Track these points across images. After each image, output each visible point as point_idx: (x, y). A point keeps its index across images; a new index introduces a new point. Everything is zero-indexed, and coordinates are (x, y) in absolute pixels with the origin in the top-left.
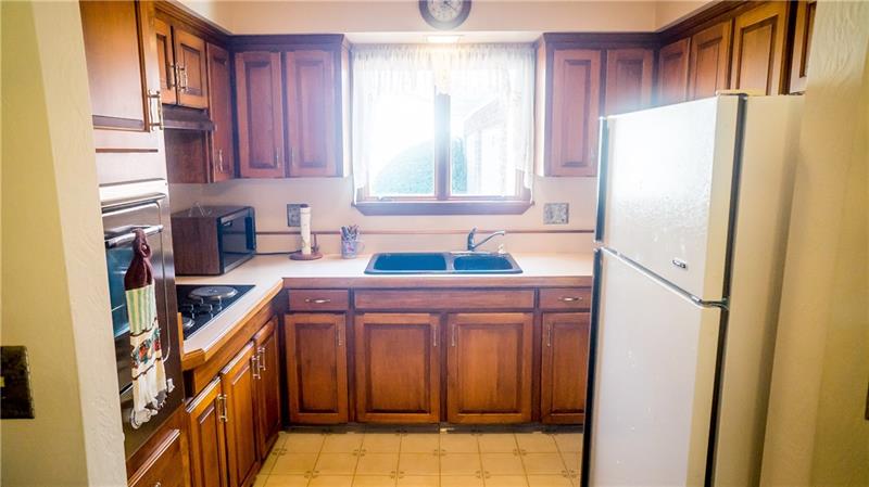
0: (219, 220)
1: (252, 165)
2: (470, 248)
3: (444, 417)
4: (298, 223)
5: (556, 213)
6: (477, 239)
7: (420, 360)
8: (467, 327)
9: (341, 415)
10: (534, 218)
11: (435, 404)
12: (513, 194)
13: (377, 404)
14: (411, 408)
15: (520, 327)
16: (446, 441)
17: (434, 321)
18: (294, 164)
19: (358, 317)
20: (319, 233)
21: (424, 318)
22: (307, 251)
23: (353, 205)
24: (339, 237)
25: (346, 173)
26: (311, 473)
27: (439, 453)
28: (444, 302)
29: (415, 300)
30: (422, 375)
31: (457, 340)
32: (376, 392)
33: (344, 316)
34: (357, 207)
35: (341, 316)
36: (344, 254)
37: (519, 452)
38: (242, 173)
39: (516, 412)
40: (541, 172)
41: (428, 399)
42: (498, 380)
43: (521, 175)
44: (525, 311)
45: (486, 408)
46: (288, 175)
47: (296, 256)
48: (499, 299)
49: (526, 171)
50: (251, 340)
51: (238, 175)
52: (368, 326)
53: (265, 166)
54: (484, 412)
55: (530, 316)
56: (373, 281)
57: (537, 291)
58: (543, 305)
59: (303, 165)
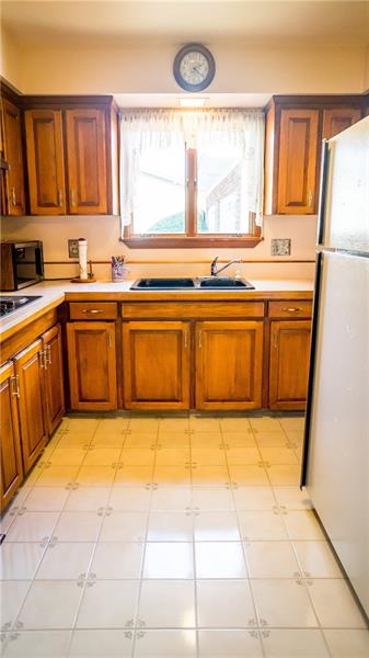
0: (13, 245)
1: (40, 204)
2: (212, 274)
3: (193, 404)
4: (77, 255)
5: (280, 247)
6: (219, 266)
7: (173, 359)
8: (211, 332)
9: (111, 405)
10: (263, 250)
11: (186, 393)
12: (247, 232)
13: (140, 393)
14: (168, 398)
15: (252, 332)
16: (195, 423)
17: (185, 328)
18: (74, 204)
19: (124, 325)
20: (94, 263)
21: (177, 325)
22: (84, 276)
23: (120, 240)
24: (110, 265)
25: (115, 211)
26: (89, 446)
27: (189, 432)
28: (193, 311)
29: (171, 310)
30: (176, 370)
31: (203, 345)
32: (139, 383)
33: (113, 324)
34: (124, 241)
35: (109, 324)
36: (113, 279)
37: (252, 430)
38: (32, 211)
39: (249, 400)
40: (269, 211)
41: (180, 390)
42: (236, 375)
43: (253, 215)
44: (257, 319)
45: (227, 398)
46: (69, 213)
47: (76, 280)
48: (238, 310)
49: (258, 213)
50: (39, 337)
51: (28, 212)
52: (133, 332)
53: (51, 205)
54: (224, 401)
55: (262, 323)
56: (137, 295)
57: (267, 302)
58: (271, 314)
59: (81, 204)
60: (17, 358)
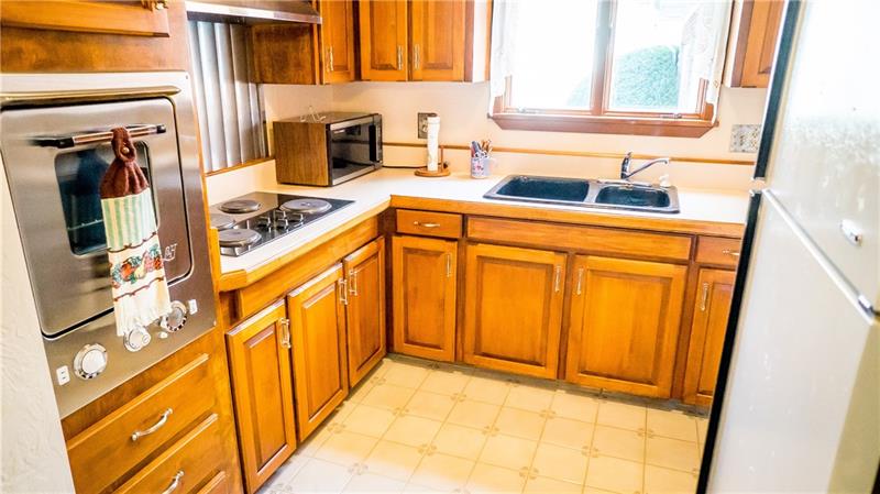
0: (328, 126)
1: (374, 67)
2: (623, 176)
3: (561, 372)
4: (422, 134)
5: (749, 138)
6: (633, 165)
7: (537, 305)
8: (597, 273)
9: (447, 353)
10: (715, 143)
11: (552, 357)
12: (692, 110)
13: (486, 346)
14: (525, 358)
15: (666, 282)
16: (562, 402)
17: (559, 262)
18: (417, 65)
19: (470, 247)
20: (446, 147)
21: (547, 257)
22: (433, 167)
23: (489, 117)
24: (470, 152)
25: (478, 73)
26: (401, 411)
27: (547, 415)
28: (574, 240)
29: (539, 234)
30: (539, 323)
31: (584, 288)
32: (486, 332)
33: (456, 243)
34: (494, 118)
35: (449, 244)
36: (473, 174)
37: (646, 433)
38: (363, 76)
39: (650, 383)
40: (728, 82)
41: (544, 350)
42: (632, 341)
43: (705, 84)
44: (678, 263)
45: (614, 373)
46: (410, 79)
47: (421, 171)
48: (646, 244)
49: (711, 83)
50: (342, 260)
51: (358, 77)
52: (482, 259)
53: (387, 67)
54: (610, 376)
55: (683, 269)
56: (489, 207)
57: (696, 239)
58: (702, 258)
59: (428, 67)
60: (293, 295)
